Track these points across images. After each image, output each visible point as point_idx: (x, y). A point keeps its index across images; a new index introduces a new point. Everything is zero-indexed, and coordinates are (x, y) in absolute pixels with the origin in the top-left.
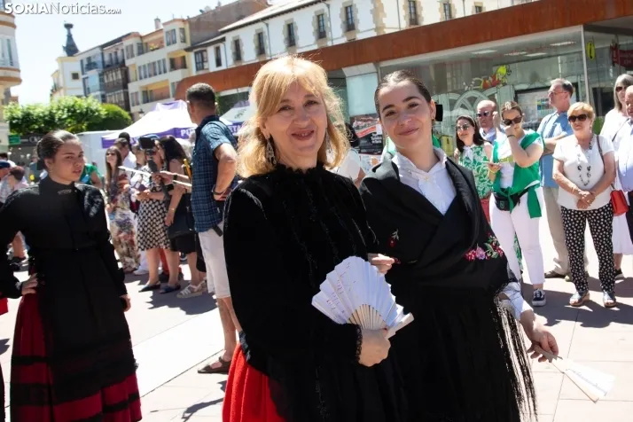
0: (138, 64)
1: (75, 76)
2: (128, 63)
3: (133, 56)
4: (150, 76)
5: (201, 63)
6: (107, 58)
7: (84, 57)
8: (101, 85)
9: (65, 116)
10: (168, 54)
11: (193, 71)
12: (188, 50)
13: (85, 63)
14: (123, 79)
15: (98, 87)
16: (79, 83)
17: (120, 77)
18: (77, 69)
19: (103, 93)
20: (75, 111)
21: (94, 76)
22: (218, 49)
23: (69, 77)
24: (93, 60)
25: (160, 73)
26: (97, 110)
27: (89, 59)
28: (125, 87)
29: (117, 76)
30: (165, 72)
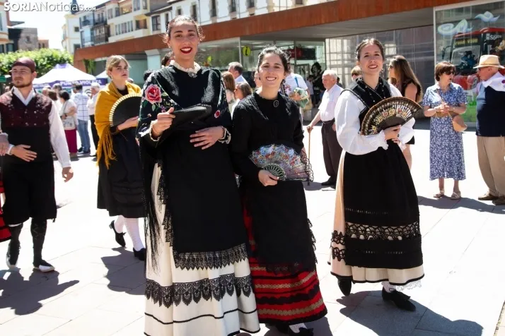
0: (115, 24)
1: (77, 29)
2: (109, 22)
3: (112, 17)
4: (123, 33)
5: (157, 25)
6: (96, 18)
7: (81, 15)
8: (92, 37)
9: (44, 63)
10: (135, 17)
11: (150, 32)
12: (148, 15)
13: (82, 20)
15: (89, 39)
16: (78, 34)
17: (104, 33)
18: (78, 24)
19: (93, 43)
20: (52, 60)
21: (87, 30)
22: (167, 15)
23: (72, 29)
24: (87, 19)
25: (129, 31)
27: (85, 17)
30: (132, 30)
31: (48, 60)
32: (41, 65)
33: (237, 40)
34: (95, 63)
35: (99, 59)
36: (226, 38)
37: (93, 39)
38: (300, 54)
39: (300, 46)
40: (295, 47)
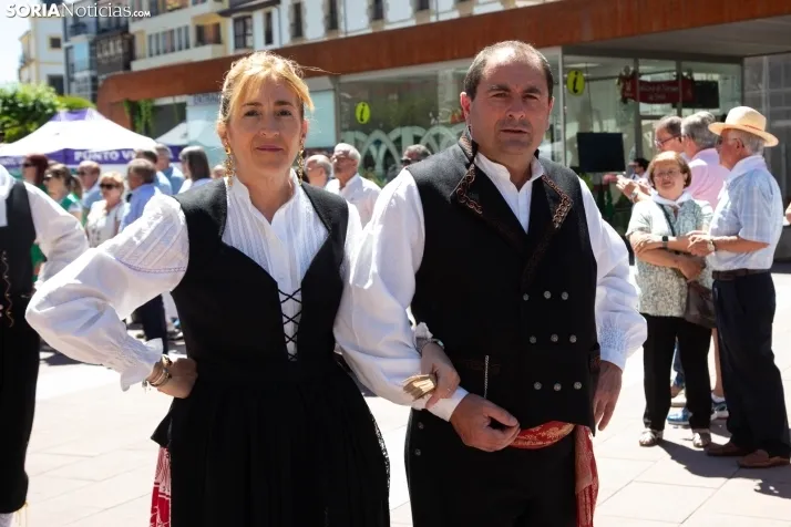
0: (148, 32)
1: (56, 43)
2: (133, 28)
4: (165, 52)
5: (241, 38)
6: (103, 18)
8: (91, 61)
10: (194, 18)
11: (228, 51)
12: (224, 14)
13: (70, 23)
14: (125, 54)
15: (87, 65)
16: (59, 54)
17: (120, 50)
18: (58, 32)
19: (94, 73)
21: (80, 45)
22: (269, 16)
23: (46, 43)
24: (82, 20)
25: (180, 49)
26: (52, 106)
27: (76, 17)
28: (127, 67)
29: (115, 49)
30: (187, 47)
34: (156, 109)
35: (168, 101)
37: (94, 64)
39: (690, 73)
40: (679, 76)
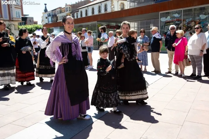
0: (60, 16)
1: (46, 18)
2: (57, 15)
3: (58, 14)
5: (73, 17)
6: (53, 14)
7: (48, 13)
10: (66, 14)
12: (70, 13)
13: (48, 14)
15: (51, 21)
16: (47, 20)
17: (56, 19)
18: (47, 16)
21: (50, 18)
22: (77, 13)
23: (45, 18)
24: (50, 14)
27: (49, 14)
28: (57, 21)
31: (36, 28)
32: (33, 30)
33: (96, 22)
34: (50, 29)
35: (51, 28)
36: (92, 21)
37: (52, 21)
38: (118, 27)
39: (118, 24)
40: (116, 25)
